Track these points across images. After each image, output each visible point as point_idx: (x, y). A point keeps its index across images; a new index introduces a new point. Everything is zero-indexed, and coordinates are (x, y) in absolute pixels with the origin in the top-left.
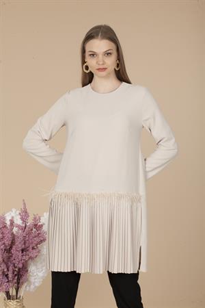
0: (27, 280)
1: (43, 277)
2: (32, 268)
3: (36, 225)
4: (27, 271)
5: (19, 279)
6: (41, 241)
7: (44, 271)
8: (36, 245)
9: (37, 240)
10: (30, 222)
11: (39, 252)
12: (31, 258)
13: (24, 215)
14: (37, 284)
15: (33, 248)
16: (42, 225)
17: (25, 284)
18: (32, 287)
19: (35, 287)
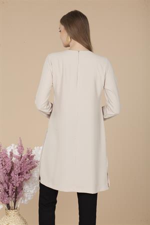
0: (22, 195)
1: (34, 193)
2: (26, 187)
3: (29, 156)
4: (23, 189)
5: (16, 195)
6: (33, 168)
7: (34, 189)
8: (29, 170)
9: (30, 166)
10: (25, 154)
11: (31, 175)
12: (25, 180)
13: (21, 149)
14: (29, 199)
15: (27, 173)
16: (33, 156)
17: (21, 198)
18: (26, 200)
19: (28, 200)
